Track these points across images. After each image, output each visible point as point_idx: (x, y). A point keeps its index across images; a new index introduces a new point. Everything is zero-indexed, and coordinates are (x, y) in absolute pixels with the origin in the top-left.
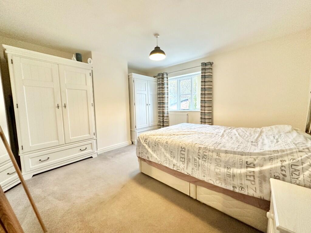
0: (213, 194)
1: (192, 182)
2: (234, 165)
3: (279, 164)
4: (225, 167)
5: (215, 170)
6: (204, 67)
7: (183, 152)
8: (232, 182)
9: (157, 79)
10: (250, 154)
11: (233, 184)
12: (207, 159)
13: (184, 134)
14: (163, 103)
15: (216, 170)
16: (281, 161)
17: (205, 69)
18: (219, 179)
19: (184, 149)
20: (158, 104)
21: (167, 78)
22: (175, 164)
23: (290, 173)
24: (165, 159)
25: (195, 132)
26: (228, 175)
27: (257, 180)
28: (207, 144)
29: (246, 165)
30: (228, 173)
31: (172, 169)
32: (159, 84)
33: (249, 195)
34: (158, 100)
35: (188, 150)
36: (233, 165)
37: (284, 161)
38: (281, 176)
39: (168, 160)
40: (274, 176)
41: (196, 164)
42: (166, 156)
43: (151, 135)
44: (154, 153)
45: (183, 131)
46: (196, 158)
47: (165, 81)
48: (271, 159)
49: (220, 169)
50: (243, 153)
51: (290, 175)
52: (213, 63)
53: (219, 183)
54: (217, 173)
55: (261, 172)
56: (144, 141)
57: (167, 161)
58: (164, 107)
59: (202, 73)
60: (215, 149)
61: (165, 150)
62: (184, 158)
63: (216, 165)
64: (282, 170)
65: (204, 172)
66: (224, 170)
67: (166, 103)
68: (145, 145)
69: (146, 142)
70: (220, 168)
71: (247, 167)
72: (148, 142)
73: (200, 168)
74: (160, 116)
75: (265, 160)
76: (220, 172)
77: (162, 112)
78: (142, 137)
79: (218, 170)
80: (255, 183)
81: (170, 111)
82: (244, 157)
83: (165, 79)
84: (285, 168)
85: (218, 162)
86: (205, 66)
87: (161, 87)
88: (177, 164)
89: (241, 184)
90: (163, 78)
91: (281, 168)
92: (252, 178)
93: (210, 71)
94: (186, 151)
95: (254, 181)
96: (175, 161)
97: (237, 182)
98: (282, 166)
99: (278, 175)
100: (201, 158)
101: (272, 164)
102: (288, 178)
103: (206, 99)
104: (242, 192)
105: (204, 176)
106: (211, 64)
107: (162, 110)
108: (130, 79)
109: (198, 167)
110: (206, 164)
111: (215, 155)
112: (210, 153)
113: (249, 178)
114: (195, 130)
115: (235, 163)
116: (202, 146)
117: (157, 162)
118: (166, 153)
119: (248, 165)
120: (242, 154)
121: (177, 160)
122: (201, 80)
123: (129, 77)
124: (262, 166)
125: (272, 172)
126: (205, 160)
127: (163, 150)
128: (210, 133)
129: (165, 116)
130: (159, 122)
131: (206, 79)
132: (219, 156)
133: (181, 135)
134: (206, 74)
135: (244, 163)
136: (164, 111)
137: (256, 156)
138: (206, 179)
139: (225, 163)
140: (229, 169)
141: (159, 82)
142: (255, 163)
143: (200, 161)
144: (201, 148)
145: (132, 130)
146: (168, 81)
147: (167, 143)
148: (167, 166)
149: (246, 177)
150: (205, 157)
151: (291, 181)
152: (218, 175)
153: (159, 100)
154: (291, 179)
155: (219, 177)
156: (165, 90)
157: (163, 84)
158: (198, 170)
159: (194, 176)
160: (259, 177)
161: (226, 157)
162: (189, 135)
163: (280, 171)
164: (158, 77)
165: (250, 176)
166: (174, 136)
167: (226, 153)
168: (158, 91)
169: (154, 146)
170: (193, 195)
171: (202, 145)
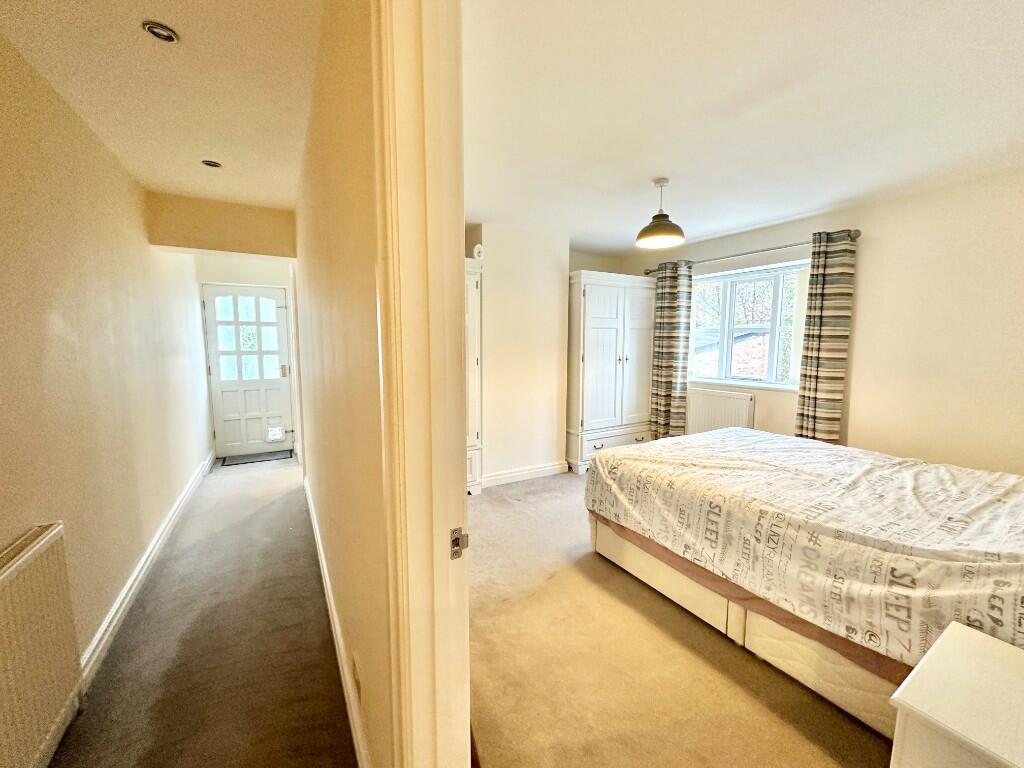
0: (793, 640)
1: (737, 598)
2: (855, 572)
3: (988, 590)
4: (828, 573)
5: (798, 577)
6: (823, 249)
7: (713, 517)
8: (845, 615)
9: (655, 280)
10: (910, 551)
11: (848, 621)
12: (780, 544)
13: (726, 468)
14: (671, 356)
15: (803, 575)
16: (997, 583)
17: (826, 253)
18: (810, 601)
19: (717, 509)
20: (654, 357)
21: (690, 276)
22: (691, 545)
23: (1015, 619)
24: (663, 528)
25: (763, 463)
26: (833, 596)
27: (916, 621)
28: (786, 505)
29: (890, 577)
30: (834, 590)
31: (682, 555)
32: (660, 297)
33: (890, 655)
34: (654, 346)
35: (729, 514)
36: (853, 572)
37: (1005, 584)
38: (988, 623)
39: (670, 530)
40: (968, 618)
41: (747, 552)
42: (666, 521)
43: (628, 459)
44: (634, 506)
45: (725, 454)
46: (748, 536)
47: (683, 288)
48: (968, 573)
49: (813, 577)
50: (887, 544)
51: (1014, 624)
52: (858, 233)
53: (808, 613)
54: (803, 586)
55: (928, 602)
56: (610, 472)
57: (668, 532)
58: (672, 367)
59: (813, 267)
60: (806, 522)
61: (665, 504)
62: (717, 533)
63: (804, 563)
64: (993, 607)
65: (770, 577)
66: (823, 581)
67: (681, 356)
68: (610, 482)
69: (613, 476)
70: (814, 574)
71: (892, 583)
72: (619, 474)
73: (759, 564)
74: (657, 394)
75: (949, 572)
76: (812, 583)
77: (666, 382)
78: (604, 461)
79: (809, 579)
80: (909, 628)
81: (692, 383)
82: (887, 556)
83: (683, 281)
84: (1003, 602)
85: (811, 557)
86: (827, 242)
87: (666, 305)
88: (694, 544)
89: (871, 624)
90: (675, 278)
91: (989, 601)
92: (903, 614)
93: (847, 259)
94: (724, 514)
95: (907, 622)
96: (689, 538)
97: (858, 617)
98: (994, 597)
99: (979, 617)
100: (763, 539)
101: (966, 588)
102: (1008, 629)
103: (823, 354)
104: (871, 645)
105: (769, 589)
106: (852, 236)
107: (667, 376)
108: (575, 287)
109: (753, 562)
110: (776, 559)
111: (803, 538)
112: (791, 532)
113: (893, 611)
114: (765, 458)
115: (857, 567)
116: (771, 509)
117: (640, 532)
118: (666, 512)
119: (895, 578)
120: (886, 547)
121: (697, 536)
122: (807, 291)
123: (572, 281)
124: (937, 587)
125: (962, 606)
126: (774, 546)
127: (659, 502)
128: (811, 474)
129: (675, 397)
130: (652, 414)
131: (826, 286)
132: (815, 543)
133: (715, 467)
134: (828, 271)
135: (883, 572)
136: (674, 381)
137: (925, 560)
138: (773, 597)
139: (830, 563)
140: (841, 580)
141: (660, 291)
142: (918, 575)
143: (761, 547)
144: (766, 513)
145: (572, 431)
146: (690, 286)
147: (671, 487)
148: (668, 545)
149: (887, 609)
150: (775, 539)
151: (1014, 640)
152: (804, 590)
153: (659, 346)
154: (1014, 634)
155: (807, 597)
156: (678, 316)
157: (674, 296)
158: (753, 569)
159: (740, 583)
160: (922, 615)
161: (837, 547)
162: (741, 472)
163: (986, 609)
164: (660, 276)
165: (898, 608)
166: (694, 468)
167: (836, 538)
168: (656, 317)
169: (636, 489)
170: (734, 634)
171: (771, 505)
